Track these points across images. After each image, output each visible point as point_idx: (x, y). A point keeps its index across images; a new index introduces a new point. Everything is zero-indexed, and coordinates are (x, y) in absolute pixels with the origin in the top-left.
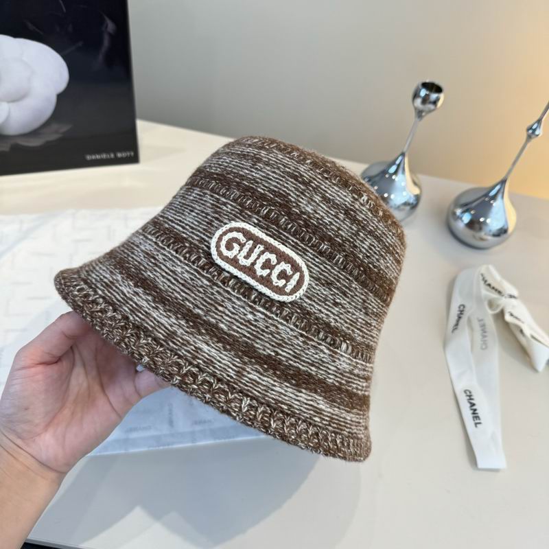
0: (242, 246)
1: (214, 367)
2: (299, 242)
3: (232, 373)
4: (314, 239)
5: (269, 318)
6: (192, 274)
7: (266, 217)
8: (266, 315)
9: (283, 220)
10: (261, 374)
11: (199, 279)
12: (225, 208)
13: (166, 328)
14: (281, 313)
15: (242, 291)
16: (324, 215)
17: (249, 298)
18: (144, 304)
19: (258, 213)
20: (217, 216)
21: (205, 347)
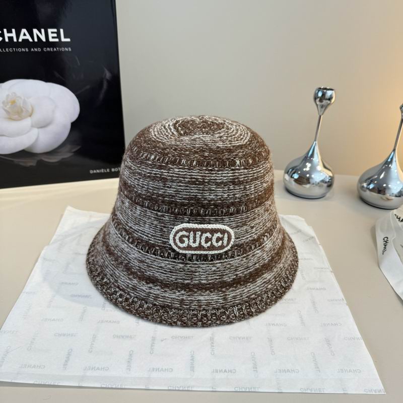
0: (188, 237)
1: (212, 305)
2: (217, 217)
3: (221, 301)
4: (224, 211)
5: (224, 263)
6: (171, 264)
7: (191, 214)
8: (221, 263)
9: (202, 211)
10: (235, 291)
11: (176, 265)
12: (164, 219)
13: (177, 299)
14: (228, 256)
15: (202, 259)
16: (222, 194)
17: (208, 260)
18: (158, 292)
19: (185, 214)
20: (163, 225)
21: (201, 298)
